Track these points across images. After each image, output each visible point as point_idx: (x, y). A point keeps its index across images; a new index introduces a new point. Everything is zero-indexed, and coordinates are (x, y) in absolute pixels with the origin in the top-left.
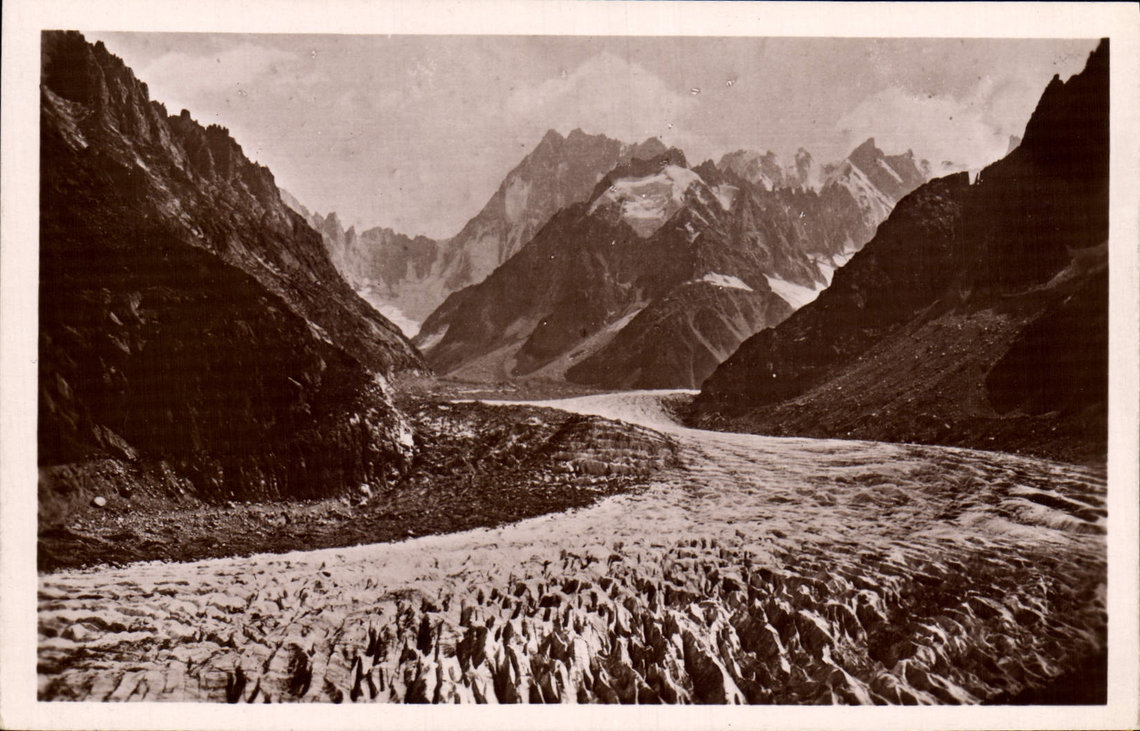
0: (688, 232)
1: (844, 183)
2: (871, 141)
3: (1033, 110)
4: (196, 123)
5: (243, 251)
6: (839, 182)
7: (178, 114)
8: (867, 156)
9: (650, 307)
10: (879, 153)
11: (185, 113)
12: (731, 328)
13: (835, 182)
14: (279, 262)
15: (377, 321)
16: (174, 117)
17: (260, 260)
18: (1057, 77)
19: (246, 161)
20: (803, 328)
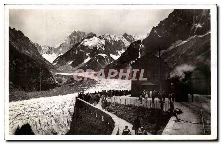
0: (97, 47)
1: (122, 40)
2: (126, 33)
3: (151, 31)
4: (16, 30)
5: (24, 50)
6: (121, 39)
7: (13, 28)
8: (125, 35)
9: (91, 59)
10: (127, 35)
11: (14, 28)
12: (104, 62)
13: (120, 39)
14: (30, 52)
15: (46, 61)
16: (12, 29)
17: (27, 52)
18: (154, 26)
19: (25, 36)
20: (116, 63)
